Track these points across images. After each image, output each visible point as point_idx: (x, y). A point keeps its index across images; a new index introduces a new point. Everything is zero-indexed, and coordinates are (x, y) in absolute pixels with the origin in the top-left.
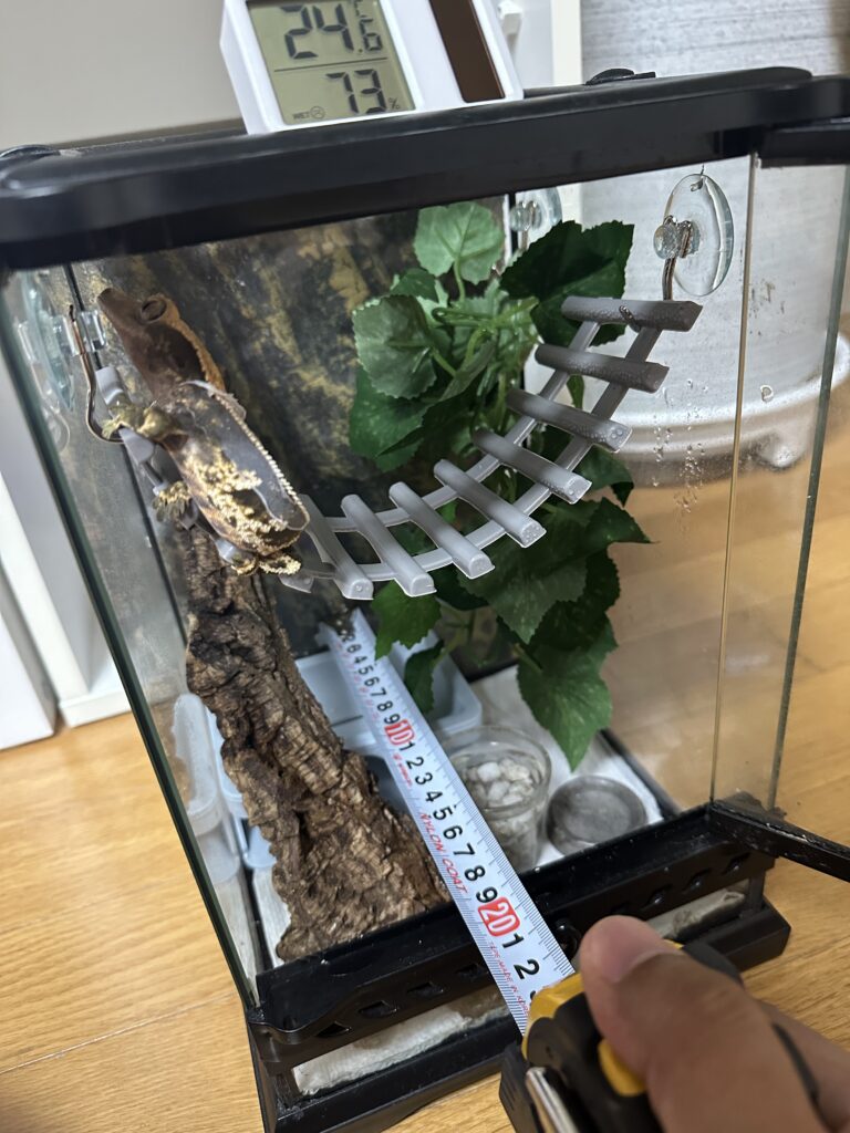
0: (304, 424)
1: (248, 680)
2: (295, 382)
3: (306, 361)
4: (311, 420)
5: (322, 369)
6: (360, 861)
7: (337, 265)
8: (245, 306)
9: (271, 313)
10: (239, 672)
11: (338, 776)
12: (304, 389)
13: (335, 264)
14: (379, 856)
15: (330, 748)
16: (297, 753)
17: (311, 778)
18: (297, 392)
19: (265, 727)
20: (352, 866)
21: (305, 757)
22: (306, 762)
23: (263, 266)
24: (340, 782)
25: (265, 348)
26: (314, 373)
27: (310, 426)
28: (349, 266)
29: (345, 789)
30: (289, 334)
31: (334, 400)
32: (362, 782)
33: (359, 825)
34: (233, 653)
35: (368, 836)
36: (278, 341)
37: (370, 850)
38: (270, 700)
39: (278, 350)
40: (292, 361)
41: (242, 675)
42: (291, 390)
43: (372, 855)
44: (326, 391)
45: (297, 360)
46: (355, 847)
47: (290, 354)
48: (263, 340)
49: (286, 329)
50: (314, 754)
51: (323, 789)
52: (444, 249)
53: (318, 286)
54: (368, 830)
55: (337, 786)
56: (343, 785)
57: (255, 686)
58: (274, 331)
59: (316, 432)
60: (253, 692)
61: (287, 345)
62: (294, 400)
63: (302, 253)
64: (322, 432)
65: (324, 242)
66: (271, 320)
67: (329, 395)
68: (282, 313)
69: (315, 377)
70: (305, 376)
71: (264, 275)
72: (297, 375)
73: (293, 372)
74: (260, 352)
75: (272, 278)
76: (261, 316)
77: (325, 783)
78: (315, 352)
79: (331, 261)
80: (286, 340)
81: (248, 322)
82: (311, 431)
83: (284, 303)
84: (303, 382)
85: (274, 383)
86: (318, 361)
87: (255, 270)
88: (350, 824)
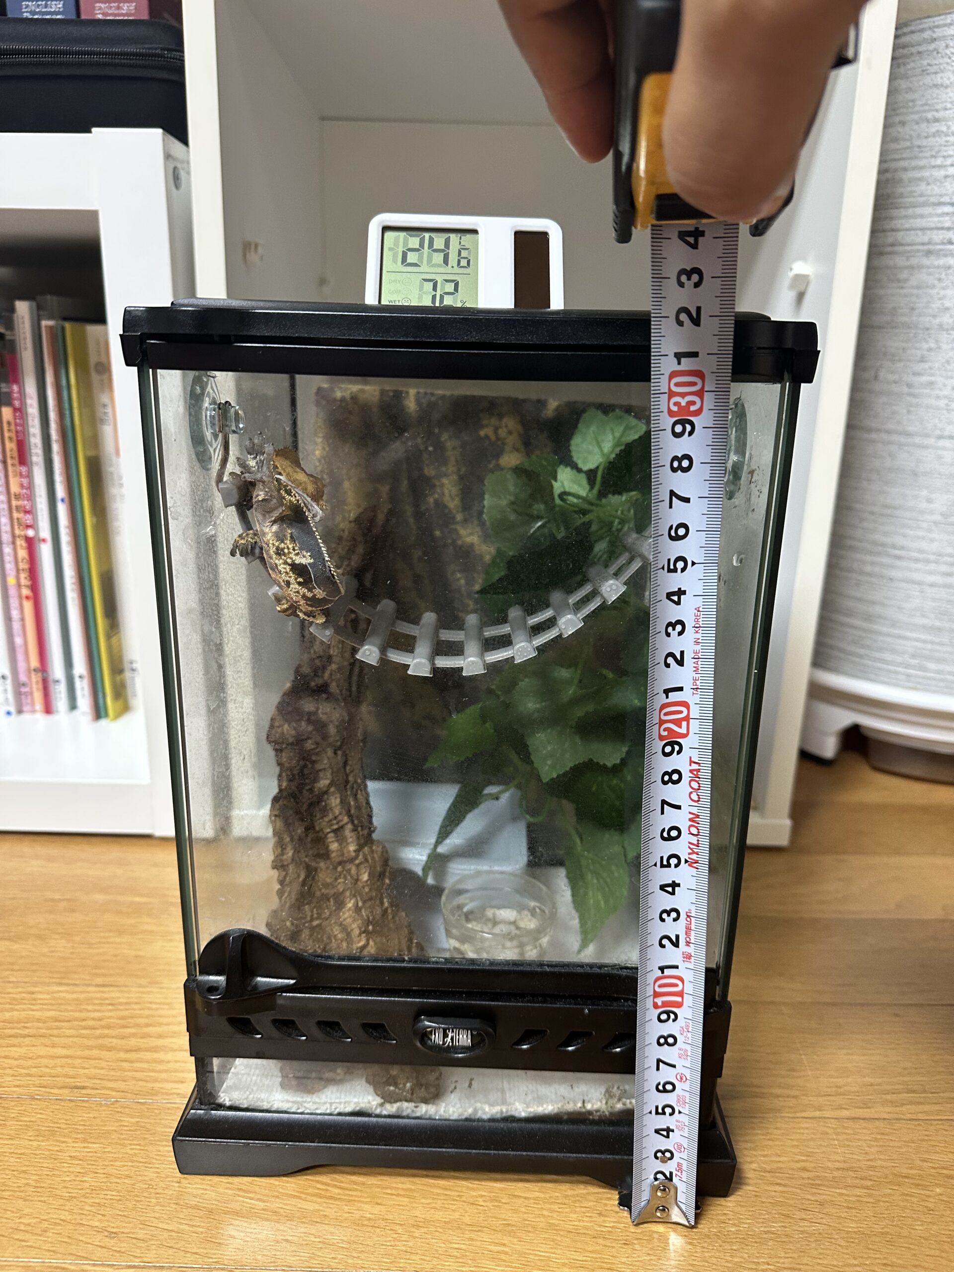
0: (453, 573)
1: (313, 747)
2: (454, 536)
3: (465, 521)
4: (460, 571)
5: (478, 529)
6: (345, 929)
7: (508, 448)
8: (428, 465)
9: (446, 475)
10: (308, 738)
11: (355, 851)
12: (459, 542)
13: (506, 447)
14: (360, 928)
15: (360, 829)
16: (331, 821)
17: (334, 846)
18: (454, 541)
19: (311, 790)
20: (336, 931)
21: (335, 827)
22: (335, 831)
23: (450, 438)
24: (357, 857)
25: (436, 502)
26: (469, 531)
27: (459, 575)
28: (517, 450)
29: (358, 865)
30: (457, 495)
31: (481, 557)
32: (375, 867)
33: (354, 896)
34: (309, 721)
35: (357, 909)
36: (447, 499)
37: (354, 920)
38: (324, 769)
39: (445, 507)
40: (454, 518)
41: (310, 741)
42: (450, 541)
43: (354, 926)
44: (477, 548)
45: (459, 517)
46: (344, 913)
47: (454, 511)
48: (436, 496)
49: (455, 491)
50: (342, 827)
51: (341, 859)
52: (596, 449)
53: (490, 462)
54: (360, 904)
55: (352, 860)
56: (357, 862)
57: (317, 754)
58: (446, 492)
59: (462, 582)
60: (314, 758)
61: (453, 504)
62: (450, 550)
63: (482, 433)
64: (467, 583)
65: (501, 427)
66: (445, 481)
67: (478, 552)
68: (455, 477)
69: (471, 534)
70: (463, 532)
71: (449, 445)
72: (456, 530)
73: (453, 527)
74: (432, 505)
75: (454, 448)
76: (440, 476)
77: (343, 855)
78: (475, 514)
79: (504, 444)
80: (453, 499)
81: (428, 480)
82: (458, 579)
83: (459, 470)
84: (459, 537)
85: (438, 533)
86: (476, 522)
87: (443, 439)
88: (348, 893)
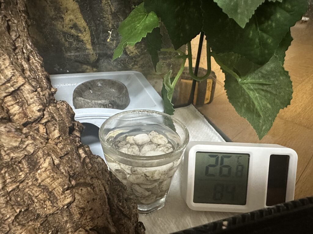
21: (11, 90)
22: (11, 94)
24: (41, 118)
29: (45, 124)
32: (64, 123)
35: (55, 167)
37: (54, 179)
54: (57, 161)
56: (44, 121)
88: (40, 154)
